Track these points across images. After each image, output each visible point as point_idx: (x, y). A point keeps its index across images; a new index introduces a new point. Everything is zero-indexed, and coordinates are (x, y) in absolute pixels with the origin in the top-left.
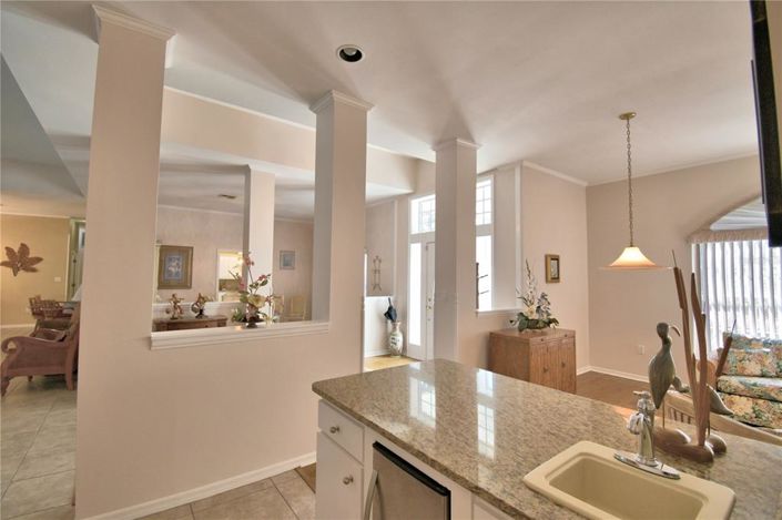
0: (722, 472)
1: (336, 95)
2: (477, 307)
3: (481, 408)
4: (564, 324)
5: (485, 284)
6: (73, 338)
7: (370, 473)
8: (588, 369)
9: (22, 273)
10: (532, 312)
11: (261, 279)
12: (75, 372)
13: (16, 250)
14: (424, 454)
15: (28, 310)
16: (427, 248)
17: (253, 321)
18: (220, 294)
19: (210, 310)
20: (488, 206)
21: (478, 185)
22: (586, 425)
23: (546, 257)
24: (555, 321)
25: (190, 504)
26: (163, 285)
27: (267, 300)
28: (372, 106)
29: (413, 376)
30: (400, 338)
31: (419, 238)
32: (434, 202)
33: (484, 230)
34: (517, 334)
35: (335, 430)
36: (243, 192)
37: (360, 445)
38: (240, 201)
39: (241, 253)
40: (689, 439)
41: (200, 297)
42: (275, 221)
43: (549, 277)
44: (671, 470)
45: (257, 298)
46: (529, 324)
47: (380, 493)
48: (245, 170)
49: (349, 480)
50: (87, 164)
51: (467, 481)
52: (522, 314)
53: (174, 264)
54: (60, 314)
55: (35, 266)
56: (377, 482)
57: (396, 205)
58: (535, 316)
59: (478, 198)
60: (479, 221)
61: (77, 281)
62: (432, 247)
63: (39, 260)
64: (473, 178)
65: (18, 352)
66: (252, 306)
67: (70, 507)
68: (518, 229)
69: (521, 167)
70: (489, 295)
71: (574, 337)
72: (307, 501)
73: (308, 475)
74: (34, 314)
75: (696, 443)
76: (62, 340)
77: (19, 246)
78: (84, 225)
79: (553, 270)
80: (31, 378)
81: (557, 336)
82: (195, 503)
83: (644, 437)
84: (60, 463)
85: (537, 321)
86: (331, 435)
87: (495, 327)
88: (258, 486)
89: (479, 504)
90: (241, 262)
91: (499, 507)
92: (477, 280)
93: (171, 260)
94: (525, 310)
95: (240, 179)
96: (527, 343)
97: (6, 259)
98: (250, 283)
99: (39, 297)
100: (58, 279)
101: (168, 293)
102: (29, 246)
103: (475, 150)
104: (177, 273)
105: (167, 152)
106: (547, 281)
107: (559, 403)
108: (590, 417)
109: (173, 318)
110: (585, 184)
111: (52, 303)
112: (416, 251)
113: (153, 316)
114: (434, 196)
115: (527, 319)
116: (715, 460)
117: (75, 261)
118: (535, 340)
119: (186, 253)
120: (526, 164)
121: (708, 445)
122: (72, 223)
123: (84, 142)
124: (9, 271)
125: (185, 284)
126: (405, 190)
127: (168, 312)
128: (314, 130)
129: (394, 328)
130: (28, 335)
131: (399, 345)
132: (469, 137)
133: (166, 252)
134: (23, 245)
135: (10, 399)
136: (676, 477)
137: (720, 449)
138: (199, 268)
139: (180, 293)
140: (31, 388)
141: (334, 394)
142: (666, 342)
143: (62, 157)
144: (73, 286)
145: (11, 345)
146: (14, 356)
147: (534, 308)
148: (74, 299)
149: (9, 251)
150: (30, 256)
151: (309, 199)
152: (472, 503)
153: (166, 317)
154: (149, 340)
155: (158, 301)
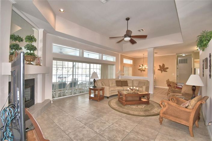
9: (163, 72)
63: (168, 68)
77: (162, 64)
100: (173, 74)
102: (165, 64)
122: (176, 56)
134: (163, 64)
149: (160, 66)
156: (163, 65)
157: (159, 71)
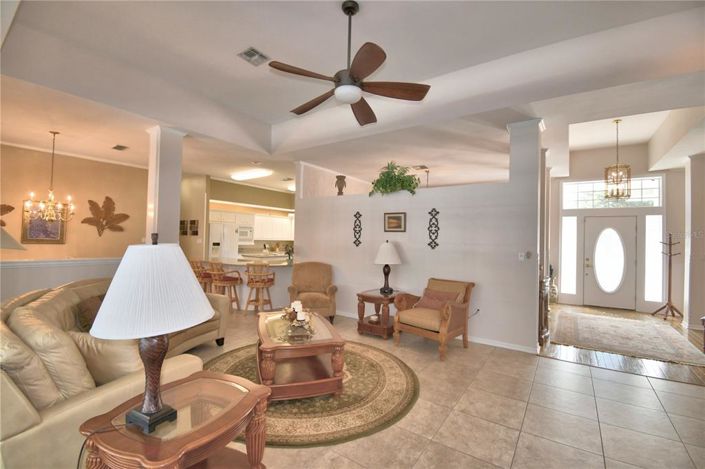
9: (107, 232)
13: (101, 205)
55: (121, 224)
63: (125, 217)
77: (103, 199)
97: (90, 215)
102: (114, 200)
129: (552, 282)
134: (107, 198)
149: (93, 204)
150: (116, 212)
156: (109, 202)
157: (86, 225)
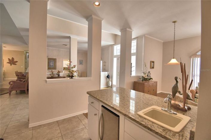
0: (189, 114)
1: (93, 16)
2: (131, 75)
3: (131, 101)
4: (154, 80)
5: (134, 69)
6: (27, 81)
7: (100, 112)
8: (161, 92)
10: (146, 76)
11: (74, 66)
12: (28, 90)
13: (11, 59)
14: (113, 107)
15: (15, 75)
16: (118, 59)
17: (72, 77)
18: (64, 71)
19: (61, 74)
20: (135, 47)
21: (132, 42)
22: (155, 102)
23: (151, 61)
24: (152, 79)
25: (57, 121)
26: (49, 68)
27: (75, 72)
28: (103, 19)
29: (114, 93)
30: (110, 83)
31: (116, 56)
32: (120, 46)
33: (134, 54)
34: (141, 82)
35: (92, 103)
36: (69, 44)
37: (98, 106)
38: (68, 46)
39: (69, 60)
40: (181, 106)
41: (59, 71)
42: (77, 52)
43: (151, 68)
44: (175, 112)
45: (73, 71)
46: (145, 79)
47: (103, 117)
48: (69, 38)
49: (96, 115)
50: (28, 36)
51: (123, 113)
52: (143, 77)
53: (51, 63)
54: (23, 75)
55: (16, 63)
56: (102, 114)
57: (110, 47)
58: (147, 77)
59: (132, 46)
60: (132, 52)
61: (27, 68)
62: (119, 59)
64: (131, 40)
65: (13, 85)
66: (72, 73)
67: (28, 121)
68: (143, 54)
69: (145, 36)
70: (134, 72)
71: (157, 83)
72: (86, 121)
73: (86, 115)
74: (16, 75)
75: (183, 107)
76: (24, 82)
78: (28, 53)
79: (152, 65)
80: (16, 91)
81: (152, 83)
82: (58, 121)
83: (169, 104)
84: (25, 111)
85: (147, 79)
86: (91, 104)
87: (136, 80)
88: (74, 117)
89: (126, 119)
90: (69, 62)
91: (130, 119)
92: (131, 68)
93: (51, 62)
94: (144, 76)
95: (68, 40)
96: (144, 84)
97: (8, 61)
98: (71, 67)
99: (17, 71)
100: (22, 67)
101: (51, 70)
102: (14, 58)
103: (132, 32)
104: (52, 66)
105: (49, 33)
106: (150, 68)
107: (149, 97)
108: (157, 101)
109: (52, 77)
110: (163, 42)
111: (21, 73)
112: (115, 60)
113: (47, 76)
114: (120, 45)
115: (144, 78)
116: (187, 111)
117: (26, 62)
118: (146, 84)
119: (55, 60)
120: (146, 36)
121: (186, 107)
122: (25, 52)
123: (27, 30)
124: (9, 64)
125: (55, 68)
126: (113, 43)
127: (50, 75)
128: (87, 26)
129: (109, 80)
130: (15, 81)
131: (110, 85)
132: (130, 28)
133: (49, 60)
135: (11, 96)
136: (176, 114)
137: (189, 109)
138: (58, 64)
139: (53, 70)
140: (17, 94)
141: (92, 94)
142: (177, 82)
143: (22, 34)
144: (26, 69)
145: (11, 83)
146: (12, 86)
147: (146, 75)
148: (27, 72)
149: (9, 59)
151: (86, 45)
152: (125, 118)
153: (50, 76)
154: (46, 81)
155: (48, 72)
